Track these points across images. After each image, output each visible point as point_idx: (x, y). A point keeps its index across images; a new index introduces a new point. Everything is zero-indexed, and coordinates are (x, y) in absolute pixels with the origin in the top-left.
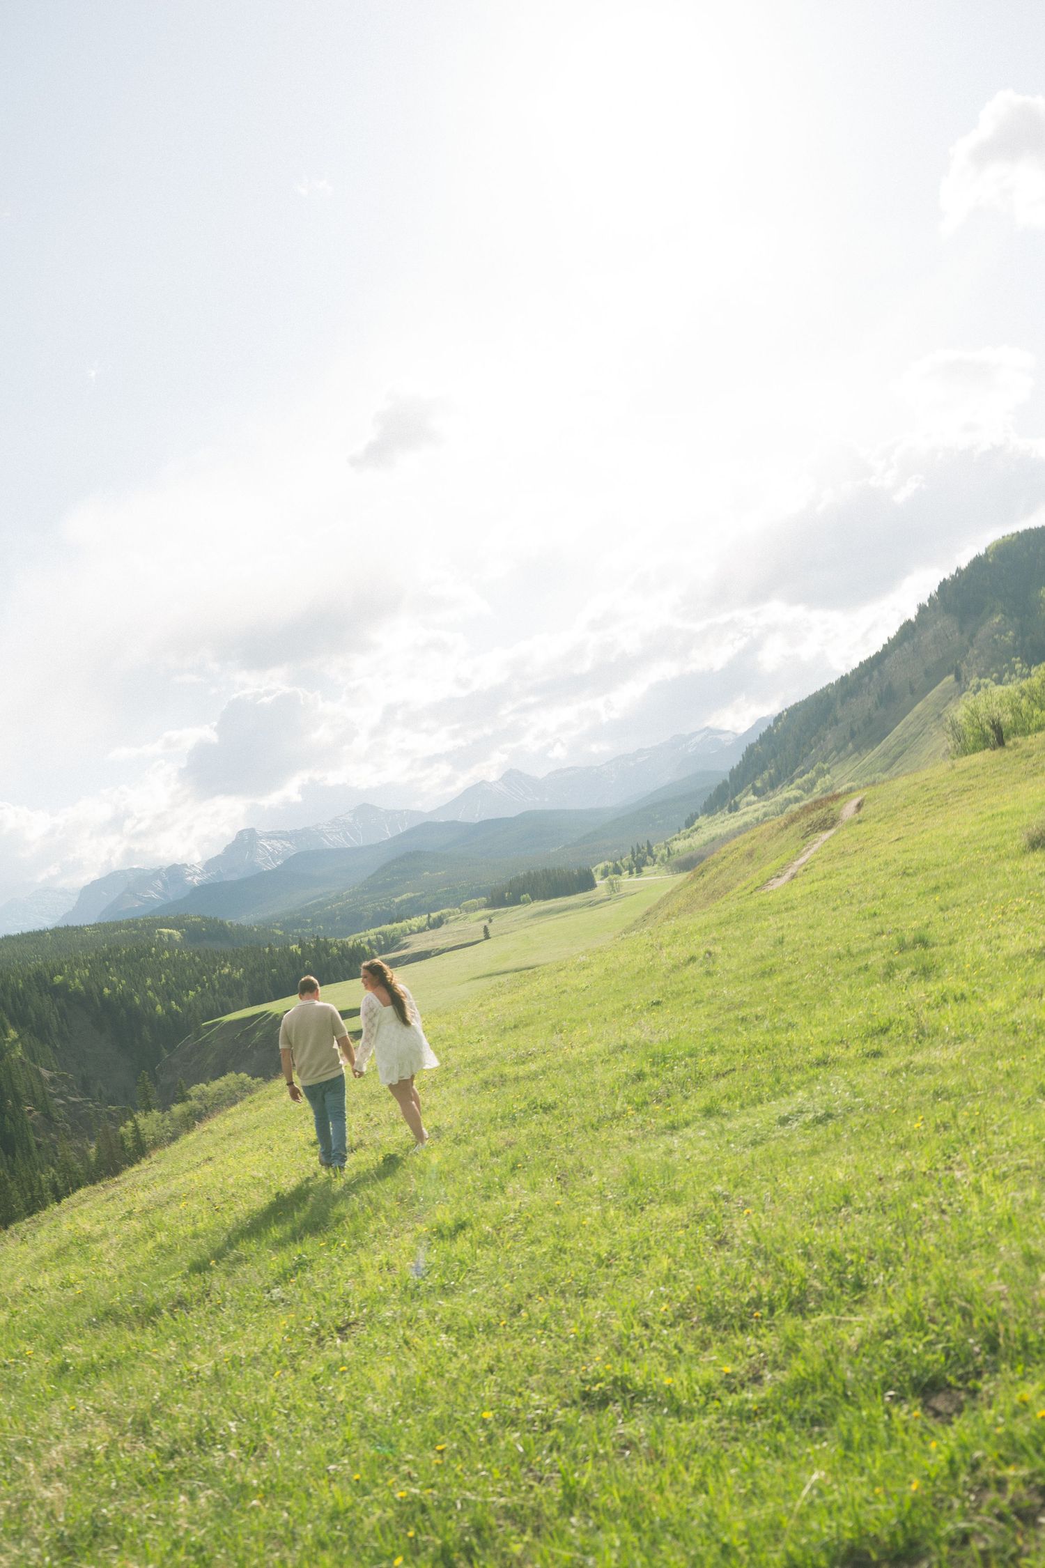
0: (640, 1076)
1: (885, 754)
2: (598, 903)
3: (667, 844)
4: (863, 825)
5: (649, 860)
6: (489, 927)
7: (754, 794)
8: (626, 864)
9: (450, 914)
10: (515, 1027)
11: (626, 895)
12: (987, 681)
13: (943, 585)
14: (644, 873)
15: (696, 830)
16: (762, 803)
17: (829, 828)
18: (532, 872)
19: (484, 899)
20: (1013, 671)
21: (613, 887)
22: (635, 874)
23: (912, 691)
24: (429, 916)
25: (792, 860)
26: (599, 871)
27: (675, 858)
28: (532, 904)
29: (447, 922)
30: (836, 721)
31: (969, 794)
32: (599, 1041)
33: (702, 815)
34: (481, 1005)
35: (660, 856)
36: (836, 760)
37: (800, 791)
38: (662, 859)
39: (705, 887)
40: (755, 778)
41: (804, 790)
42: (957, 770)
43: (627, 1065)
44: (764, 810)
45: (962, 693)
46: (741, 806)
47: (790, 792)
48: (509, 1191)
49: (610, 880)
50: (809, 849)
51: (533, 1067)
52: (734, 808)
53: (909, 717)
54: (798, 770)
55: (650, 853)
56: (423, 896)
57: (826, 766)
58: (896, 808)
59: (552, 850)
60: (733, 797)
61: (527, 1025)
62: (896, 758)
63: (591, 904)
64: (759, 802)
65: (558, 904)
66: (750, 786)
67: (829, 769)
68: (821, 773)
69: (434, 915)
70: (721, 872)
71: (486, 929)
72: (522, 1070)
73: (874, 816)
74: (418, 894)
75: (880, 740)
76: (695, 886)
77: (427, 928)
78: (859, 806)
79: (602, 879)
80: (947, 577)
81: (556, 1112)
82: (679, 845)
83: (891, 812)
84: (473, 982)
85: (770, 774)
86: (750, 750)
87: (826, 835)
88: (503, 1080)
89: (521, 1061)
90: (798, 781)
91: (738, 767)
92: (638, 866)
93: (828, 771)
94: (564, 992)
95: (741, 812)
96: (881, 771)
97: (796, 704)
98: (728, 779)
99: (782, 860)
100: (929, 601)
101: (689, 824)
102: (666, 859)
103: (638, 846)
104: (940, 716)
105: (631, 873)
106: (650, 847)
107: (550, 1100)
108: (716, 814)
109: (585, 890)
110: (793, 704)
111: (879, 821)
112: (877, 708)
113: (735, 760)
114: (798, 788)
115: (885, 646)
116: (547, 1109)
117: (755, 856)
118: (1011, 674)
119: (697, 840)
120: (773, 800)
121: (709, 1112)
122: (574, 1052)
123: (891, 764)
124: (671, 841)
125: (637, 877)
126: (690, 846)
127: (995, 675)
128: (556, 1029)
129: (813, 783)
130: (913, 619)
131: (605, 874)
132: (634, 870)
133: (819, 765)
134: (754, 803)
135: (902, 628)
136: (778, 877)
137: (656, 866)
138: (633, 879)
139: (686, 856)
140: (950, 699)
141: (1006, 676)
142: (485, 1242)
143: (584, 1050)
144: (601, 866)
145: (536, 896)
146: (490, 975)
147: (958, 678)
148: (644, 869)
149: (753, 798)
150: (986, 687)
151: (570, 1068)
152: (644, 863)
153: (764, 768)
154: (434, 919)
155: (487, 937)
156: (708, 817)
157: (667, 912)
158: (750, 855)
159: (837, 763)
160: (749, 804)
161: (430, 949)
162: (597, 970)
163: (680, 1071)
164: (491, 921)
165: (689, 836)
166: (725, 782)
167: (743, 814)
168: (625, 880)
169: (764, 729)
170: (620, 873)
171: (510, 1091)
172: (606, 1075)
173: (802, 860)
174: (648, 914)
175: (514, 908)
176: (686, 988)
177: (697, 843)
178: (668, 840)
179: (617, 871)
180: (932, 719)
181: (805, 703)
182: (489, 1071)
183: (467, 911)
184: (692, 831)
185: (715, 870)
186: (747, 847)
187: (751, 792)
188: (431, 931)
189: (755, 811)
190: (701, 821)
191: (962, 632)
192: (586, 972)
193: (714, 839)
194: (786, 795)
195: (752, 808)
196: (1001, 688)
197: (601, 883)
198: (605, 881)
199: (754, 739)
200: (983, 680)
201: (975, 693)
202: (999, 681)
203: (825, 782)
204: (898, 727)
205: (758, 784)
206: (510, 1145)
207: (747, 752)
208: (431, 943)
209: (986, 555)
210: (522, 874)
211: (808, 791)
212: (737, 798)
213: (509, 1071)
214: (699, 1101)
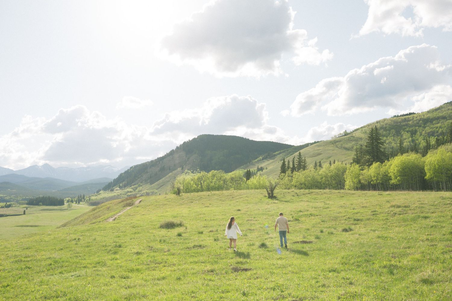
0: (51, 264)
1: (158, 185)
2: (63, 210)
3: (90, 196)
4: (138, 208)
5: (83, 200)
6: (26, 211)
7: (119, 188)
8: (76, 200)
9: (14, 204)
10: (27, 248)
11: (73, 209)
12: (190, 171)
13: (185, 143)
14: (80, 204)
15: (99, 194)
16: (121, 191)
17: (131, 206)
18: (45, 196)
19: (27, 201)
20: (197, 171)
21: (69, 206)
22: (77, 203)
23: (170, 169)
24: (6, 203)
25: (117, 213)
26: (66, 200)
27: (91, 201)
28: (42, 206)
29: (12, 207)
30: (147, 172)
31: (166, 206)
32: (45, 256)
33: (102, 190)
34: (19, 240)
35: (86, 199)
36: (144, 183)
37: (132, 190)
38: (87, 201)
39: (94, 215)
40: (120, 183)
41: (133, 190)
42: (166, 198)
43: (49, 262)
44: (121, 193)
45: (182, 173)
46: (114, 190)
47: (129, 189)
48: (18, 281)
49: (69, 204)
50: (123, 211)
51: (29, 259)
52: (112, 190)
53: (167, 176)
54: (133, 184)
55: (84, 198)
56: (6, 197)
57: (141, 184)
58: (148, 205)
59: (53, 191)
60: (113, 187)
61: (30, 249)
62: (161, 186)
63: (61, 210)
64: (120, 190)
65: (50, 208)
66: (118, 185)
67: (142, 185)
68: (140, 186)
69: (8, 203)
70: (99, 211)
71: (24, 211)
72: (26, 259)
73: (142, 206)
74: (5, 196)
75: (158, 180)
76: (91, 213)
77: (5, 207)
78: (140, 202)
79: (66, 203)
80: (186, 141)
81: (31, 269)
82: (93, 198)
83: (146, 206)
84: (16, 227)
85: (125, 183)
86: (121, 175)
87: (129, 208)
88: (21, 261)
89: (26, 257)
90: (133, 187)
91: (116, 179)
92: (79, 201)
93: (142, 186)
94: (42, 241)
95: (114, 192)
96: (156, 189)
97: (137, 165)
98: (113, 182)
99: (115, 213)
100: (180, 146)
101: (98, 192)
102: (88, 201)
103: (80, 195)
104: (175, 178)
105: (76, 203)
106: (84, 196)
107: (30, 266)
108: (106, 191)
109: (60, 205)
110: (136, 164)
111: (142, 208)
112: (159, 171)
113: (116, 176)
114: (132, 189)
115: (165, 155)
116: (29, 268)
117: (110, 209)
118: (196, 171)
119: (99, 197)
120: (124, 191)
121: (60, 273)
122: (39, 257)
123: (159, 188)
124: (91, 196)
125: (78, 204)
126: (96, 199)
127: (192, 170)
128: (36, 251)
129: (136, 188)
130: (174, 149)
131: (68, 201)
132: (77, 202)
133: (139, 183)
134: (118, 190)
135: (171, 151)
136: (112, 217)
137: (84, 202)
138: (76, 205)
139: (94, 201)
140: (179, 174)
141: (195, 171)
142: (12, 288)
143: (41, 257)
144: (67, 199)
145: (44, 204)
146: (22, 226)
147: (182, 169)
148: (81, 202)
149: (118, 189)
150: (189, 173)
151: (37, 261)
152: (81, 201)
153: (124, 181)
154: (8, 205)
155: (24, 214)
156: (104, 191)
157: (81, 219)
158: (108, 208)
159: (144, 184)
160: (117, 190)
161: (4, 214)
162: (52, 237)
163: (59, 265)
164: (27, 209)
165: (97, 196)
166: (111, 182)
167: (114, 193)
168: (74, 205)
169: (126, 170)
170: (73, 202)
171: (22, 263)
172: (43, 263)
173: (119, 214)
174: (76, 218)
175: (36, 206)
176: (70, 246)
177: (99, 198)
178: (90, 195)
179: (72, 202)
180: (173, 178)
181: (140, 165)
182: (18, 258)
183: (20, 204)
184: (98, 194)
185: (98, 210)
186: (108, 206)
187: (118, 187)
188: (6, 208)
189: (118, 192)
190: (101, 192)
191: (186, 157)
192: (49, 236)
193: (104, 198)
194: (128, 190)
195: (117, 191)
196: (193, 174)
197: (66, 204)
198: (68, 204)
199: (123, 172)
200: (188, 171)
201: (186, 174)
202: (193, 172)
203: (140, 189)
204: (163, 178)
205: (121, 185)
206: (20, 274)
207: (120, 175)
208: (5, 212)
209: (197, 138)
210: (41, 196)
211: (135, 190)
212: (114, 188)
213: (23, 259)
214: (60, 270)
